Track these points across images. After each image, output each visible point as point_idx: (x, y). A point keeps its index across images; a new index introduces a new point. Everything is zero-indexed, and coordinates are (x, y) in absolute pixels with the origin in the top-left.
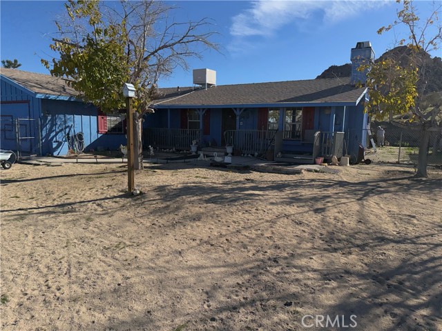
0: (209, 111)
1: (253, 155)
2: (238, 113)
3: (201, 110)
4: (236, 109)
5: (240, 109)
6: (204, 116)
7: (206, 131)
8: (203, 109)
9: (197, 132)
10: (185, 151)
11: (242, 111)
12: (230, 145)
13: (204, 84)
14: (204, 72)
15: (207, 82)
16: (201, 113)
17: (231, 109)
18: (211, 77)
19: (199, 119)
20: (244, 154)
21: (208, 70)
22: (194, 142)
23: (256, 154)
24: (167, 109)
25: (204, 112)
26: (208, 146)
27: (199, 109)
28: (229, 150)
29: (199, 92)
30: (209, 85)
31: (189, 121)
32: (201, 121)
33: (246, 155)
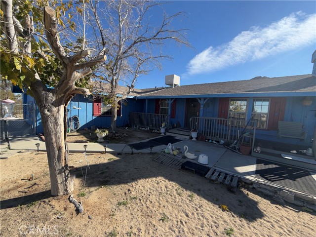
0: (176, 101)
1: (218, 142)
2: (202, 102)
3: (170, 100)
4: (200, 99)
5: (205, 99)
6: (172, 104)
7: (173, 116)
8: (172, 99)
9: (166, 117)
10: (156, 131)
11: (206, 101)
12: (195, 131)
13: (171, 85)
14: (173, 76)
15: (174, 83)
16: (170, 102)
17: (195, 99)
18: (177, 80)
19: (168, 107)
20: (209, 140)
21: (175, 75)
22: (163, 125)
23: (222, 142)
24: (145, 99)
25: (172, 101)
26: (174, 127)
27: (168, 99)
28: (194, 135)
29: (169, 89)
30: (175, 85)
31: (161, 108)
32: (169, 108)
33: (210, 141)
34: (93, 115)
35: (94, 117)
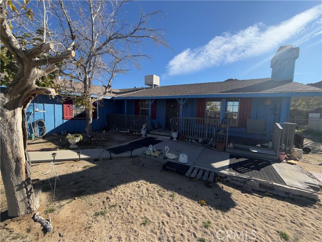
0: (156, 101)
1: (197, 141)
2: (181, 103)
3: (150, 101)
4: (179, 99)
5: (184, 99)
6: (152, 105)
7: (154, 116)
8: (152, 100)
9: (147, 118)
10: (136, 133)
11: (185, 101)
12: (175, 131)
13: (151, 85)
14: (152, 76)
15: (154, 83)
16: (150, 103)
17: (175, 99)
18: (156, 81)
19: (148, 108)
20: (188, 139)
21: (154, 76)
22: (144, 127)
23: (200, 140)
24: (124, 100)
25: (152, 102)
26: (154, 129)
27: (148, 100)
28: (175, 135)
29: (148, 90)
30: (155, 85)
31: (141, 109)
32: (150, 109)
33: (190, 140)
34: (63, 118)
35: (65, 121)
